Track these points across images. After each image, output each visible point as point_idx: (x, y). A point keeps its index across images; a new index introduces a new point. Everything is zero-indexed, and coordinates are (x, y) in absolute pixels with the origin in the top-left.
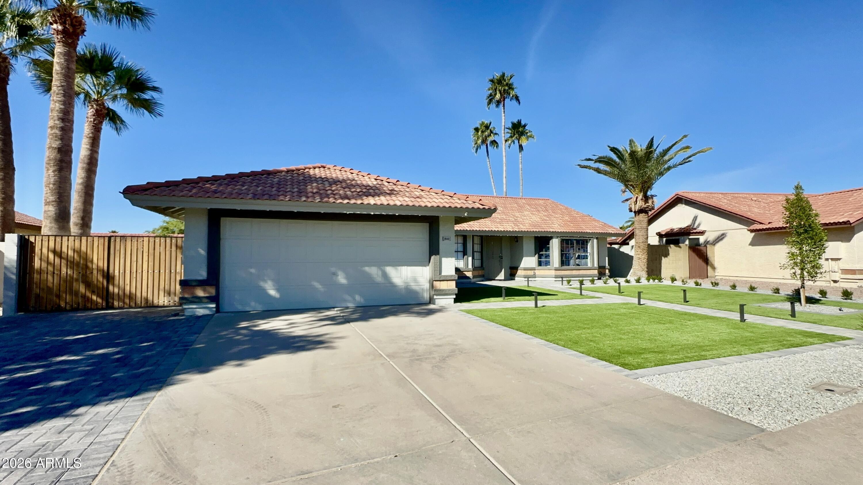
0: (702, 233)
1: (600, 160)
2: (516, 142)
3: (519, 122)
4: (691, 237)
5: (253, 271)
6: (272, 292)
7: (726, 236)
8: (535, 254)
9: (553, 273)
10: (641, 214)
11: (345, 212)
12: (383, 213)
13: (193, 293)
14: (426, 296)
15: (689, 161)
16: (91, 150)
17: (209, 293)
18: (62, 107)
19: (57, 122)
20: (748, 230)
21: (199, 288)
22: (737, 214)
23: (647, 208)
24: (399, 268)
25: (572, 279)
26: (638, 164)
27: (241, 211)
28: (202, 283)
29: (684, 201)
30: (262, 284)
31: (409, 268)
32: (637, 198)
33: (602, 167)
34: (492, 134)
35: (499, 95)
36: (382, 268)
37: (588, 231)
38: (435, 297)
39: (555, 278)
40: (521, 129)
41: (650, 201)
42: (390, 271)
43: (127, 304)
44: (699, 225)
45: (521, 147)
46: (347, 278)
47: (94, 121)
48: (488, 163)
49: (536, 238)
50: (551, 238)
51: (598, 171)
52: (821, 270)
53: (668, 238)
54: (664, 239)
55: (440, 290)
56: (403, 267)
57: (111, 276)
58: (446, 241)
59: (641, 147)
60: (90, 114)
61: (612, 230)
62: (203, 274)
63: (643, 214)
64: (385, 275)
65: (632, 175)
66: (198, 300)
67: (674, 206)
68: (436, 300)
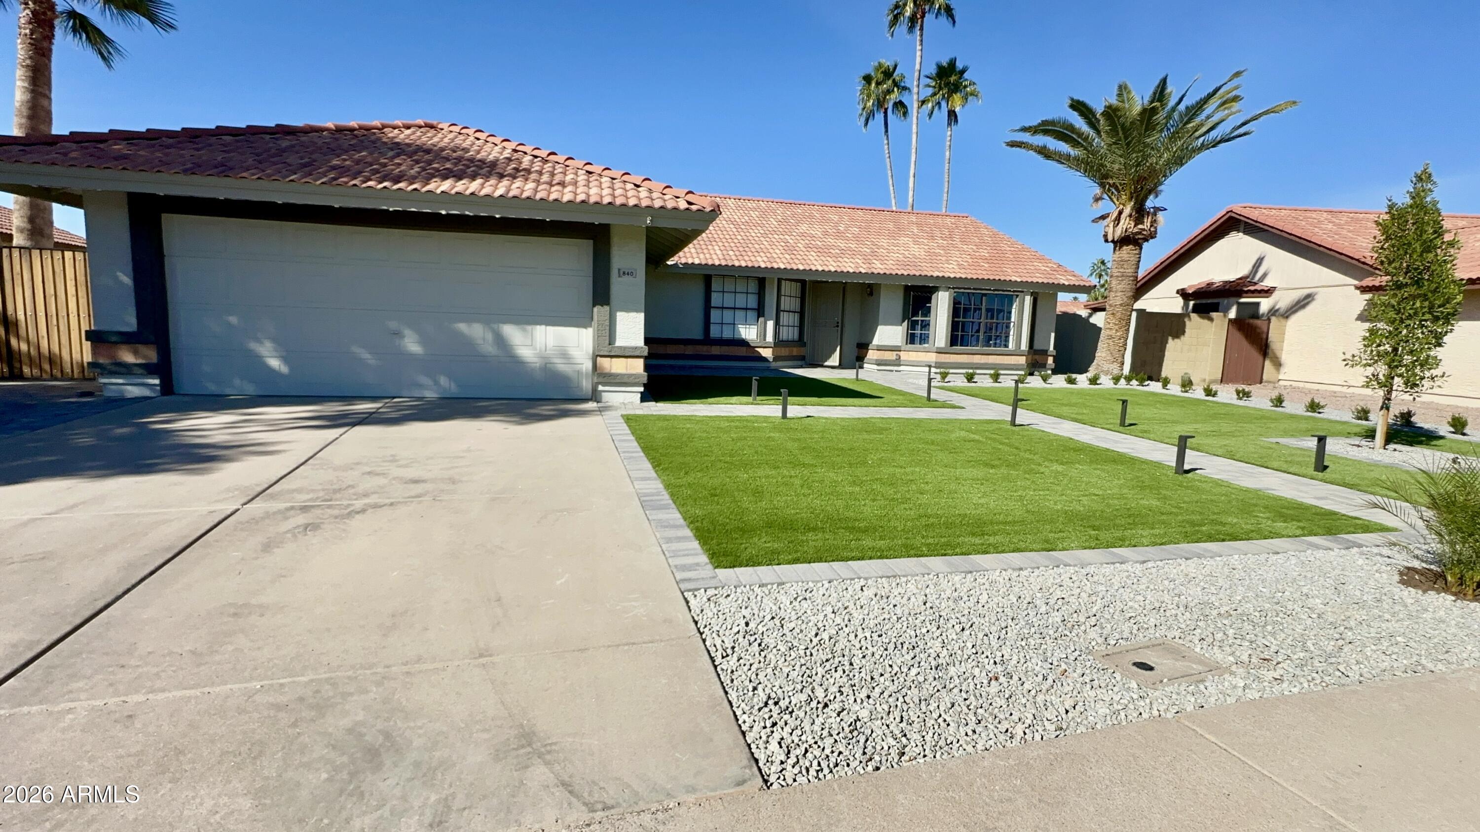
0: (1268, 292)
1: (1045, 128)
2: (944, 104)
3: (952, 63)
4: (1243, 300)
5: (233, 320)
6: (275, 363)
7: (1313, 299)
8: (903, 321)
10: (1125, 248)
11: (385, 208)
12: (467, 213)
13: (113, 357)
14: (586, 385)
15: (1245, 134)
16: (32, 91)
17: (144, 357)
20: (1357, 288)
21: (123, 346)
22: (1341, 254)
23: (1140, 233)
24: (529, 328)
26: (1126, 138)
28: (129, 339)
29: (1242, 227)
30: (253, 345)
31: (550, 329)
32: (1120, 213)
34: (896, 89)
35: (912, 5)
36: (495, 326)
37: (1014, 279)
38: (600, 388)
39: (932, 367)
40: (953, 79)
41: (1149, 221)
42: (513, 333)
44: (1265, 275)
45: (952, 116)
46: (424, 341)
47: (32, 34)
48: (886, 147)
49: (907, 289)
50: (935, 289)
51: (1044, 152)
53: (1198, 302)
54: (1192, 303)
55: (610, 375)
56: (538, 327)
58: (626, 278)
59: (1139, 100)
60: (23, 21)
61: (1067, 280)
62: (129, 322)
63: (1131, 247)
64: (501, 341)
65: (1115, 164)
66: (124, 370)
67: (1221, 237)
68: (603, 394)
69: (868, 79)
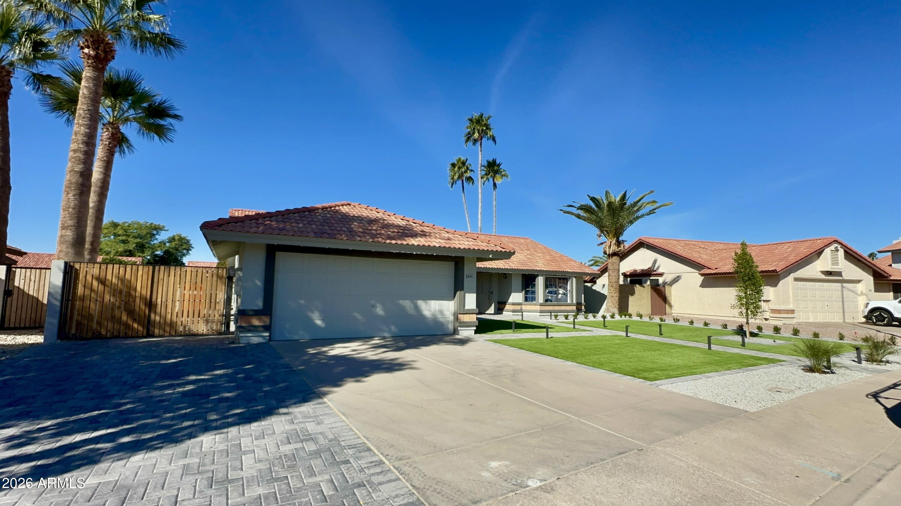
0: (661, 275)
1: (581, 208)
2: (491, 180)
3: (494, 161)
4: (652, 278)
5: (302, 302)
6: (319, 322)
7: (681, 278)
8: (522, 291)
9: (538, 308)
10: (614, 257)
11: (392, 251)
12: (423, 253)
13: (249, 322)
14: (451, 327)
15: (654, 213)
16: (104, 174)
17: (264, 322)
18: (87, 131)
19: (81, 146)
20: (699, 274)
21: (254, 317)
22: (690, 260)
23: (619, 251)
24: (429, 301)
25: (559, 314)
26: (613, 213)
27: (304, 247)
28: (257, 313)
29: (645, 246)
30: (310, 314)
31: (438, 302)
32: (611, 242)
33: (581, 213)
34: (468, 171)
35: (478, 134)
36: (415, 301)
37: (569, 270)
38: (459, 328)
39: (540, 313)
40: (496, 168)
41: (622, 246)
42: (421, 304)
43: (167, 332)
44: (658, 267)
45: (495, 185)
46: (384, 310)
47: (109, 144)
48: (464, 198)
49: (524, 276)
50: (537, 276)
51: (579, 216)
52: (761, 310)
53: (632, 278)
54: (629, 279)
55: (464, 322)
56: (432, 301)
57: (154, 305)
58: (469, 279)
59: (616, 198)
60: (105, 137)
61: (588, 270)
62: (259, 304)
63: (616, 257)
64: (417, 308)
65: (607, 222)
66: (253, 329)
67: (637, 250)
68: (460, 331)
69: (453, 165)
